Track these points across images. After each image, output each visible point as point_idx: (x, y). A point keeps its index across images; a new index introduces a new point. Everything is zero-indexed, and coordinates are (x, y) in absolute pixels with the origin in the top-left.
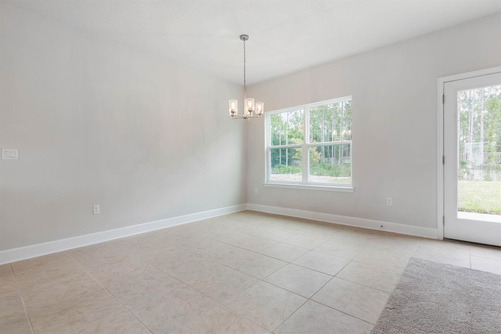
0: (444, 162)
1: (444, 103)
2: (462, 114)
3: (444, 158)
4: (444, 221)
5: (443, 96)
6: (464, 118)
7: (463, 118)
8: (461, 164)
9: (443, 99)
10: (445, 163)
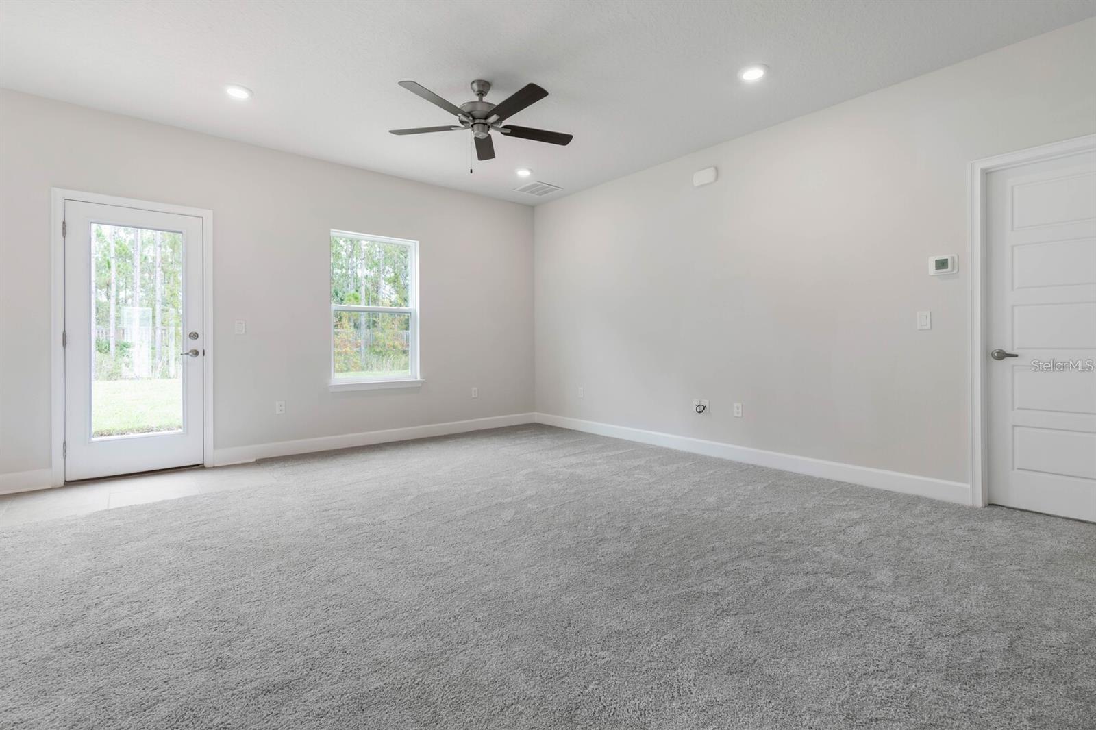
0: (65, 343)
1: (64, 237)
2: (121, 244)
3: (65, 336)
4: (65, 451)
5: (64, 223)
6: (125, 254)
7: (123, 253)
8: (119, 348)
9: (64, 229)
10: (67, 345)
